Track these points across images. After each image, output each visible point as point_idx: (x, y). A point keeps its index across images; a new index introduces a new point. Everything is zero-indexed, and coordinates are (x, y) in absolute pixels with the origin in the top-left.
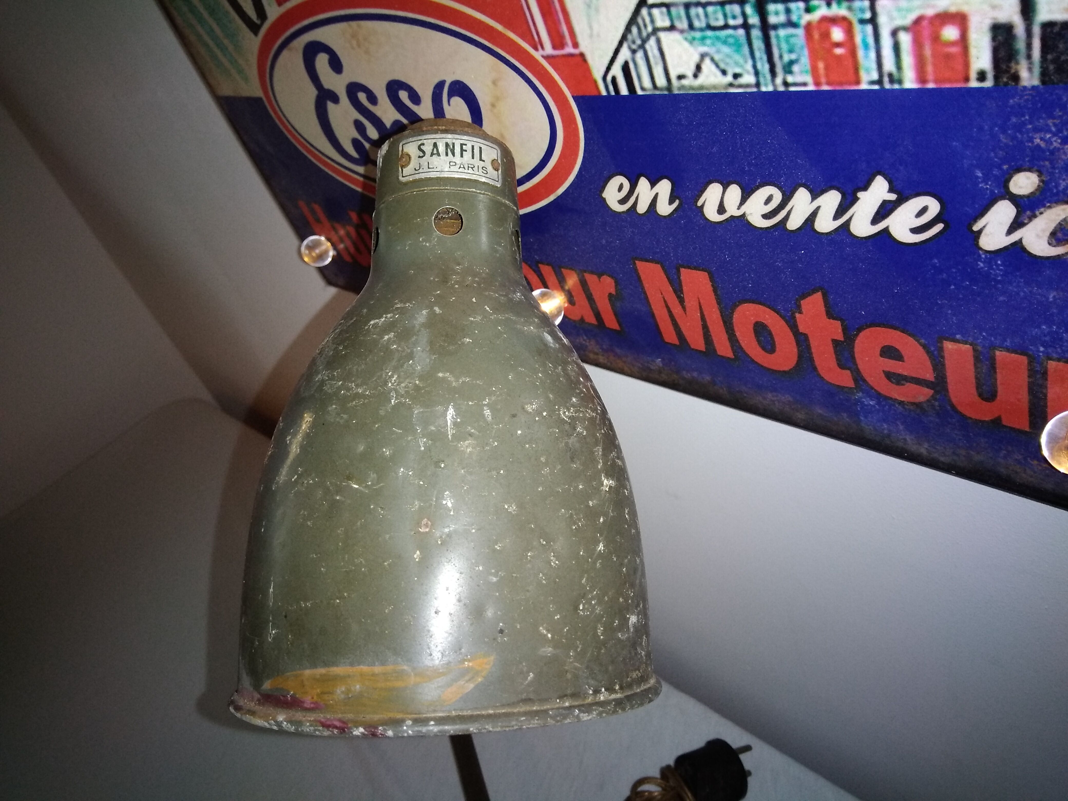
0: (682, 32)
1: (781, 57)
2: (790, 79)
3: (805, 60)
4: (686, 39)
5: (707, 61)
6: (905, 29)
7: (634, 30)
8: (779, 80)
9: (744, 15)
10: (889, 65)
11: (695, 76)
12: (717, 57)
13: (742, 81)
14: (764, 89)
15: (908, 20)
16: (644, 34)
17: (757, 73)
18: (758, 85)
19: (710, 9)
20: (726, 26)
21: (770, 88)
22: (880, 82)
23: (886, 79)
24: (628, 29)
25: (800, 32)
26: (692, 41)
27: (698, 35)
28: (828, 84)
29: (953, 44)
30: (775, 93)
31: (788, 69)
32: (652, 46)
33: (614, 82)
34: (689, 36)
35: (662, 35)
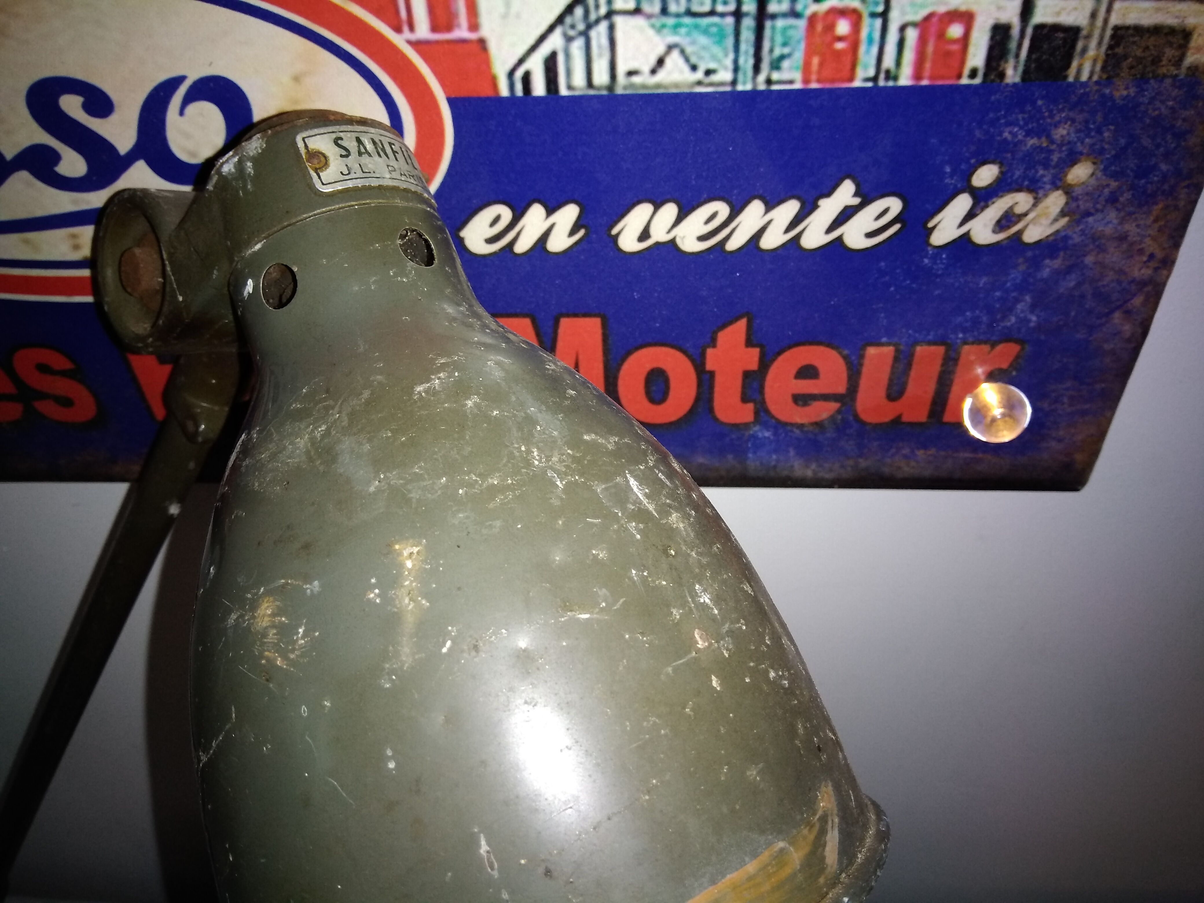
0: (649, 16)
1: (771, 51)
2: (775, 76)
3: (799, 56)
4: (653, 26)
5: (675, 54)
6: (915, 25)
7: (578, 11)
8: (762, 77)
10: (889, 62)
11: (653, 72)
12: (689, 50)
13: (715, 78)
14: (740, 88)
15: (918, 17)
16: (593, 17)
17: (736, 69)
18: (734, 83)
20: (712, 13)
21: (749, 87)
22: (875, 79)
23: (882, 76)
24: (568, 10)
25: (802, 23)
26: (660, 29)
27: (670, 21)
28: (819, 81)
29: (955, 41)
30: (754, 94)
31: (776, 65)
32: (599, 34)
33: (527, 79)
34: (658, 22)
35: (619, 20)
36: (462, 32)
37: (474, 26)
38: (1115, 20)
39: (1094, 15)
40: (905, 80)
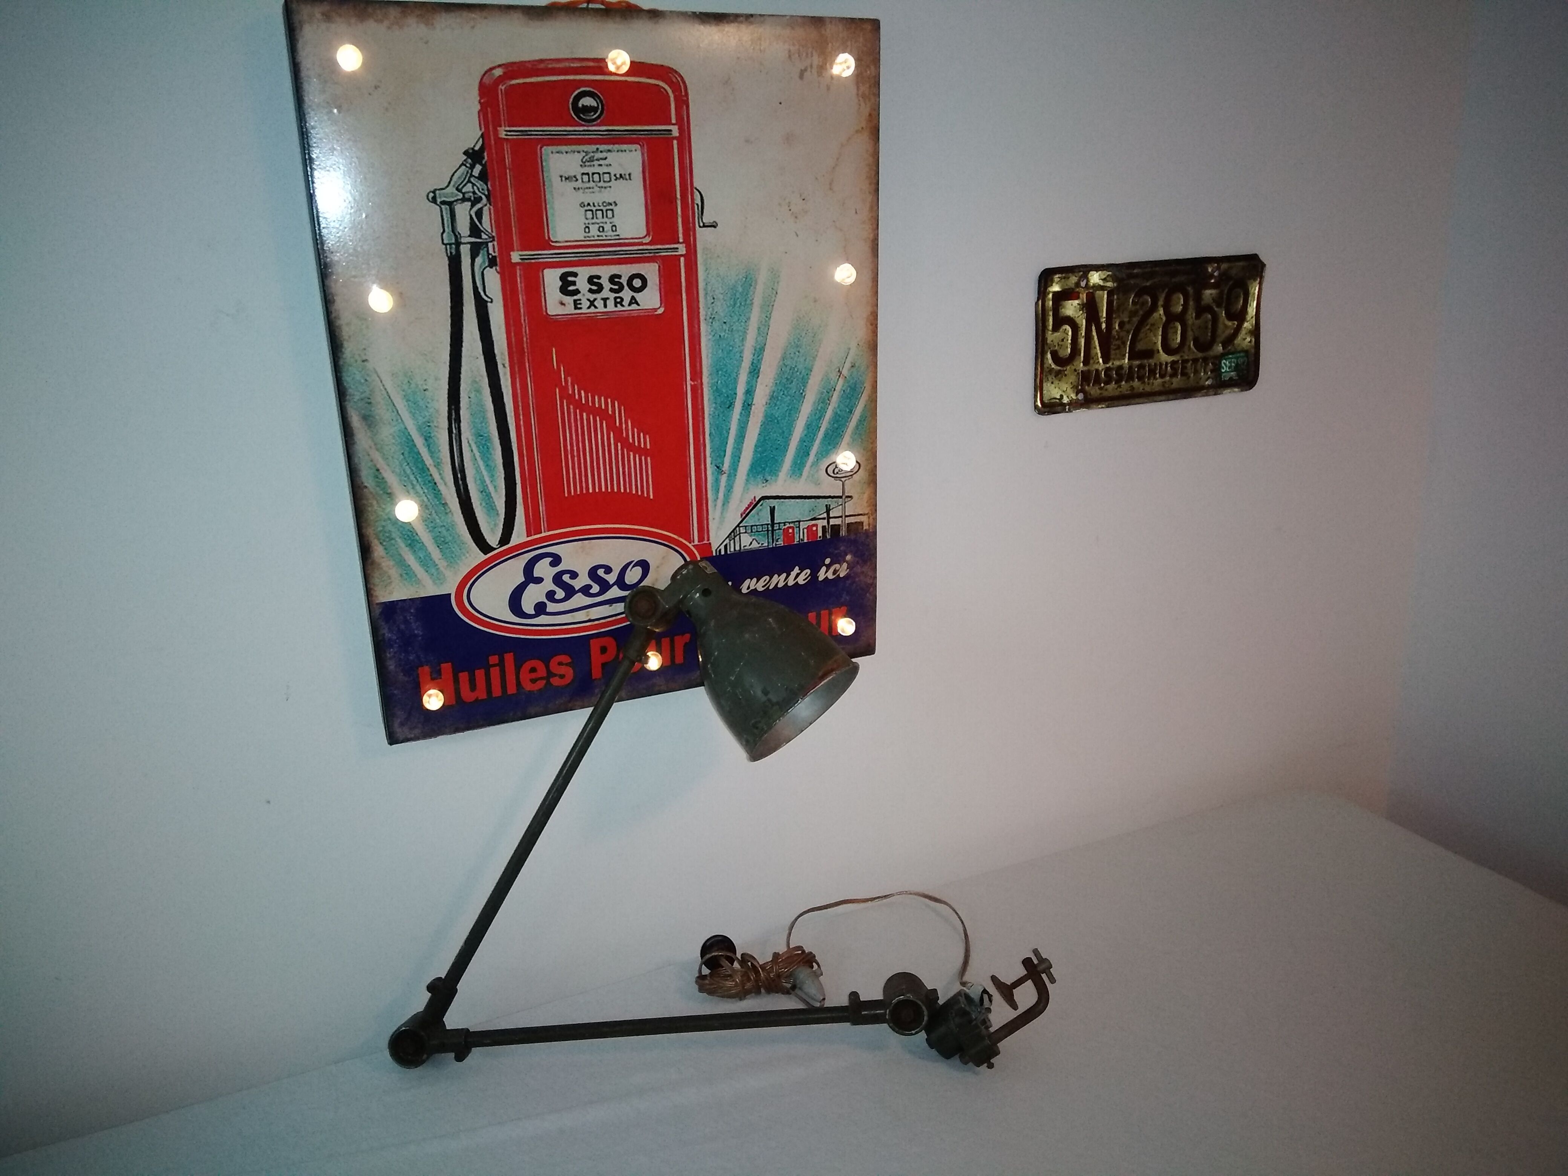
1: (776, 538)
2: (777, 543)
3: (782, 537)
5: (755, 541)
6: (806, 529)
7: (733, 534)
8: (774, 544)
9: (768, 528)
10: (801, 537)
11: (750, 545)
12: (757, 540)
13: (763, 545)
14: (769, 547)
15: (806, 527)
16: (736, 534)
17: (768, 543)
19: (758, 527)
20: (762, 531)
21: (771, 546)
22: (799, 541)
23: (801, 541)
24: (730, 534)
25: (782, 531)
26: (751, 536)
27: (753, 534)
28: (787, 543)
29: (815, 531)
30: (773, 547)
31: (777, 541)
32: (737, 538)
33: (720, 550)
34: (750, 534)
35: (741, 535)
36: (705, 542)
37: (708, 540)
38: (846, 522)
39: (842, 521)
40: (805, 541)
